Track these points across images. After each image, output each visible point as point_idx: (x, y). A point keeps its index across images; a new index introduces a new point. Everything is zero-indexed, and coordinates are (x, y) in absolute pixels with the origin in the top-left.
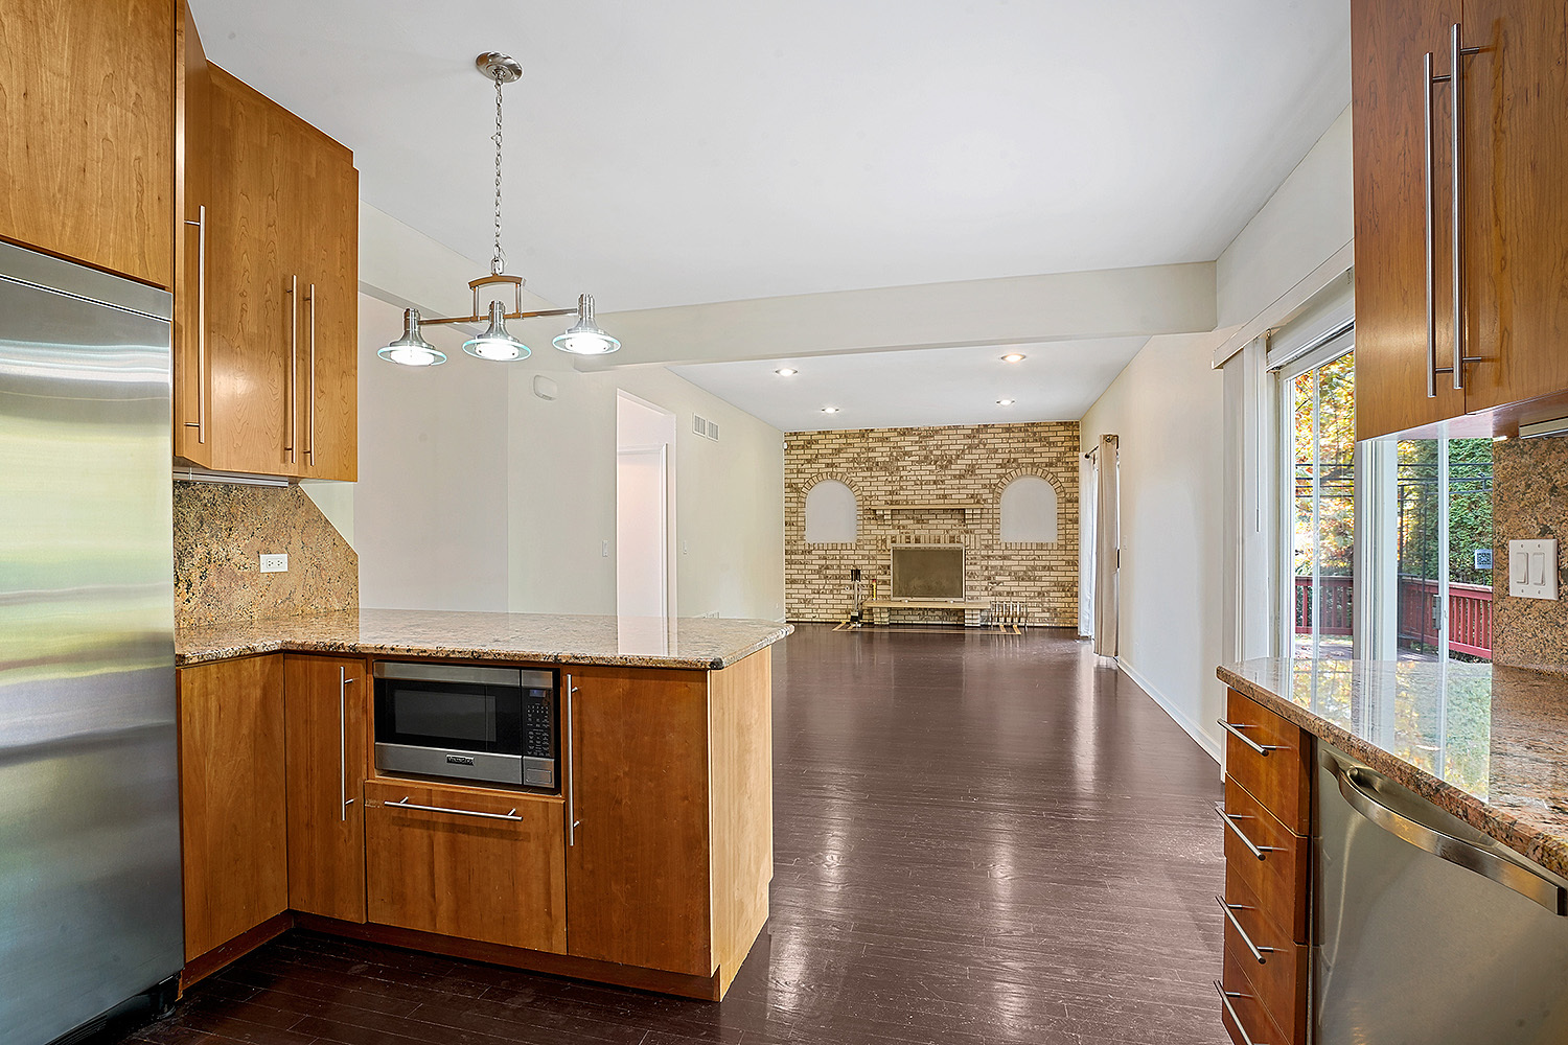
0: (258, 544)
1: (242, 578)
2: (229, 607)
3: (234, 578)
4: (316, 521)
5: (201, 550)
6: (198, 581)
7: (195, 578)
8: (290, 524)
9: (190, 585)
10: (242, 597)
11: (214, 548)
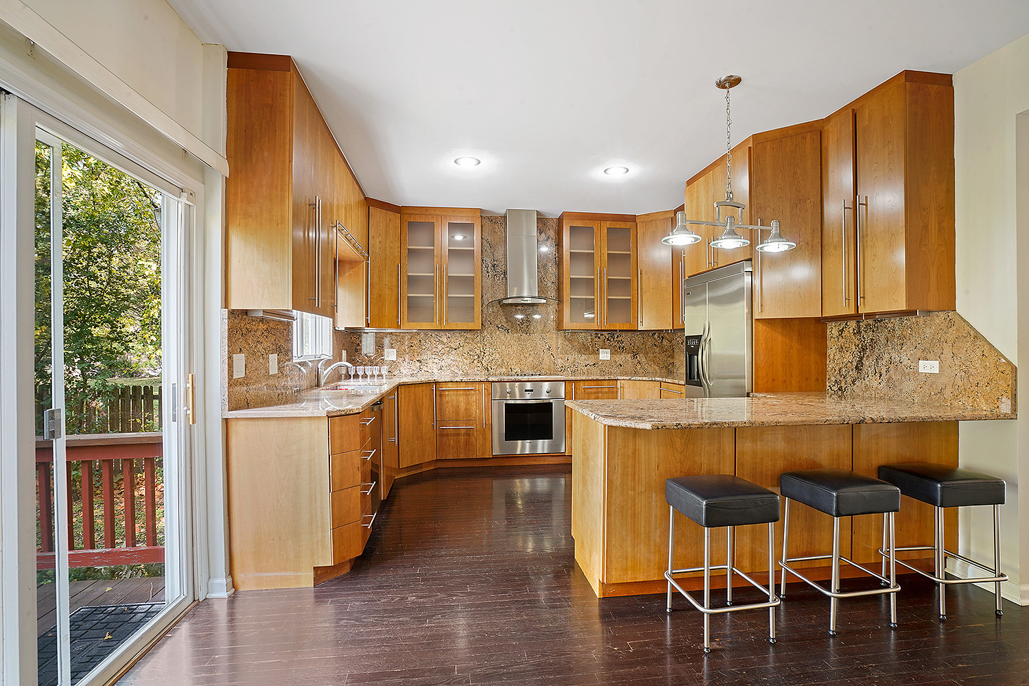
0: (919, 354)
1: (909, 374)
2: (901, 390)
3: (903, 374)
4: (965, 337)
5: (886, 356)
6: (885, 373)
7: (883, 372)
8: (942, 340)
9: (881, 375)
10: (908, 386)
11: (894, 355)
